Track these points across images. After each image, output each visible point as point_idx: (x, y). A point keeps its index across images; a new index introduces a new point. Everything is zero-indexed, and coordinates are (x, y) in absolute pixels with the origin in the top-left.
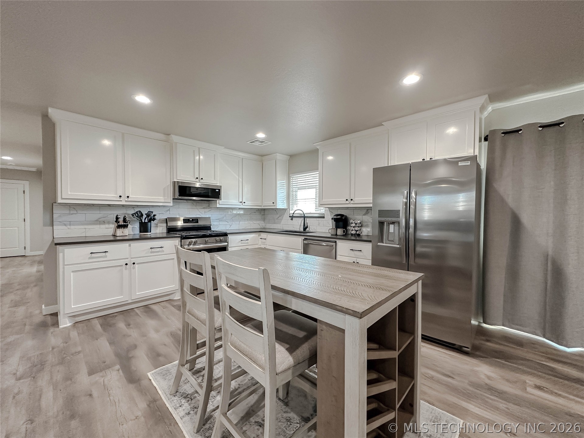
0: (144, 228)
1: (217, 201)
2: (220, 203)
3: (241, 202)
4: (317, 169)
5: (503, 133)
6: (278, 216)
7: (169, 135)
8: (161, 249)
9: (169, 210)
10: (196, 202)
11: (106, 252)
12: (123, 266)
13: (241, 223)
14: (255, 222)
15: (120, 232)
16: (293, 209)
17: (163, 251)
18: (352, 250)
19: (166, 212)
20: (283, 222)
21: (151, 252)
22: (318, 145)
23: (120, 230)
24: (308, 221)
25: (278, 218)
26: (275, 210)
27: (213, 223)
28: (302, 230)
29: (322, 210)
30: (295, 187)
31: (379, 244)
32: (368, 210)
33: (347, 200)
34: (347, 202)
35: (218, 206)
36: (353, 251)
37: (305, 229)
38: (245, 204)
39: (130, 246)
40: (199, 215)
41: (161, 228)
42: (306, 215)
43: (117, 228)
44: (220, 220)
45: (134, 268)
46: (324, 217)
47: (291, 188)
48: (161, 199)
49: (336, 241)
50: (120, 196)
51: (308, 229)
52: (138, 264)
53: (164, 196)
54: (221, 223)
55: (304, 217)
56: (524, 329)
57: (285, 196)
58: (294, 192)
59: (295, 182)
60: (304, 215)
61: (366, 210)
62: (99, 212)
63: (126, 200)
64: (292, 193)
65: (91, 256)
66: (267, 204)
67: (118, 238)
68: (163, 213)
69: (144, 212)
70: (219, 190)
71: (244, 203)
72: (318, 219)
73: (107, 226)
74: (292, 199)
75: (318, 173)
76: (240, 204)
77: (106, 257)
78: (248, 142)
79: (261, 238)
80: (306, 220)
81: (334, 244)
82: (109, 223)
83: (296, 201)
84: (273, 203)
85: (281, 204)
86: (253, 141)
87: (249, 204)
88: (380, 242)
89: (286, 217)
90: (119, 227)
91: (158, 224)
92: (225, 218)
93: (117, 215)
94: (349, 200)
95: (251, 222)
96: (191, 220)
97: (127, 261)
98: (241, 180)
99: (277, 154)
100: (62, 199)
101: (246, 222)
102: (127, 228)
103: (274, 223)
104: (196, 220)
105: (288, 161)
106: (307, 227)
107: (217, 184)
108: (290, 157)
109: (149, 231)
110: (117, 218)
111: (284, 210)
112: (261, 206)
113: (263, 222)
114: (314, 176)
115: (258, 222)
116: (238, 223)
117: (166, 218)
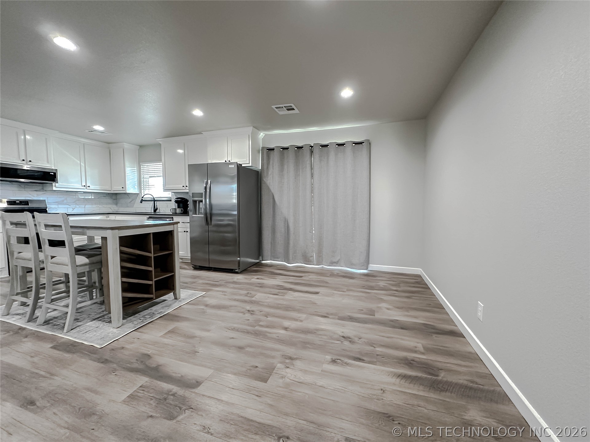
1: (53, 184)
2: (56, 186)
3: (84, 186)
4: (160, 160)
5: (267, 149)
6: (130, 200)
10: (23, 184)
13: (87, 206)
14: (105, 206)
16: (144, 194)
18: (184, 222)
20: (135, 205)
22: (160, 141)
24: (157, 204)
25: (131, 201)
26: (128, 195)
27: (49, 206)
28: (153, 211)
29: (168, 195)
30: (145, 174)
31: (193, 215)
33: (183, 186)
34: (184, 188)
35: (54, 189)
37: (155, 210)
38: (90, 188)
40: (29, 197)
44: (58, 203)
46: (170, 200)
47: (142, 175)
49: (173, 217)
51: (158, 211)
54: (60, 206)
55: (154, 201)
56: (278, 260)
57: (136, 182)
58: (145, 178)
59: (145, 170)
60: (154, 199)
66: (117, 189)
70: (55, 173)
71: (89, 186)
72: (166, 202)
74: (144, 185)
75: (161, 163)
76: (83, 187)
78: (87, 131)
80: (156, 203)
83: (148, 186)
84: (123, 188)
85: (131, 189)
86: (90, 130)
87: (94, 188)
92: (65, 201)
94: (185, 186)
95: (100, 206)
96: (18, 202)
98: (83, 164)
99: (124, 143)
101: (94, 206)
103: (128, 207)
104: (25, 203)
105: (137, 151)
106: (157, 209)
107: (52, 167)
108: (139, 147)
111: (136, 194)
112: (111, 190)
113: (115, 206)
114: (159, 166)
115: (110, 206)
116: (83, 206)
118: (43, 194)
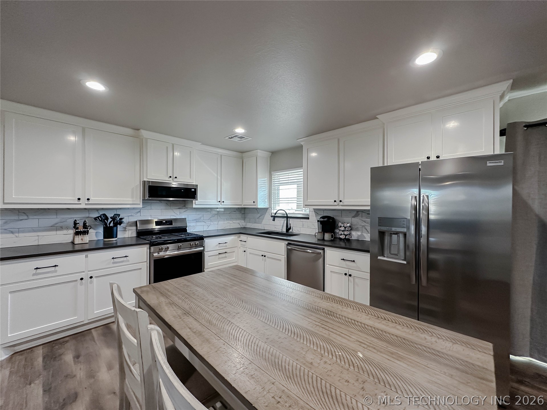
0: (109, 233)
1: (193, 201)
2: (196, 204)
3: (219, 202)
4: (301, 166)
5: (525, 126)
6: (259, 215)
7: (138, 130)
8: (125, 258)
9: (140, 212)
10: (170, 202)
11: (56, 266)
12: (78, 281)
13: (220, 223)
14: (234, 221)
15: (79, 240)
16: (275, 209)
17: (128, 261)
18: (343, 259)
19: (136, 214)
20: (264, 222)
21: (114, 263)
22: (302, 142)
23: (78, 237)
24: (291, 221)
25: (259, 217)
26: (256, 209)
27: (189, 224)
28: (284, 230)
29: (306, 211)
30: (277, 185)
31: (379, 258)
32: (358, 212)
33: (335, 201)
34: (336, 204)
35: (194, 206)
36: (345, 261)
37: (288, 229)
38: (224, 203)
40: (173, 216)
41: (130, 232)
42: (288, 215)
43: (76, 235)
44: (197, 221)
45: (91, 283)
46: (308, 218)
47: (273, 186)
48: (129, 200)
49: (324, 248)
50: (79, 199)
51: (291, 230)
52: (96, 277)
53: (132, 198)
54: (198, 224)
55: (287, 217)
57: (267, 195)
58: (276, 190)
59: (277, 180)
61: (355, 213)
62: (55, 217)
63: (87, 203)
64: (274, 191)
65: (36, 272)
66: (248, 203)
67: (77, 248)
68: (132, 215)
69: (110, 215)
70: (195, 189)
71: (223, 202)
72: (302, 220)
73: (65, 232)
74: (274, 198)
75: (302, 170)
77: (56, 271)
78: (227, 138)
79: (241, 241)
80: (289, 221)
81: (321, 251)
82: (67, 228)
83: (278, 200)
84: (254, 202)
85: (261, 205)
86: (231, 136)
87: (228, 203)
88: (380, 256)
89: (268, 217)
90: (77, 233)
91: (127, 228)
92: (202, 218)
93: (76, 220)
94: (338, 201)
95: (231, 222)
96: (165, 222)
97: (82, 275)
98: (219, 178)
99: (258, 150)
100: (4, 203)
101: (226, 222)
102: (87, 234)
103: (255, 223)
104: (169, 222)
105: (269, 158)
106: (290, 228)
107: (193, 183)
108: (271, 153)
109: (115, 237)
110: (75, 223)
111: (266, 209)
112: (241, 205)
113: (243, 221)
114: (298, 175)
115: (238, 221)
116: (216, 223)
117: (136, 220)
118: (185, 211)
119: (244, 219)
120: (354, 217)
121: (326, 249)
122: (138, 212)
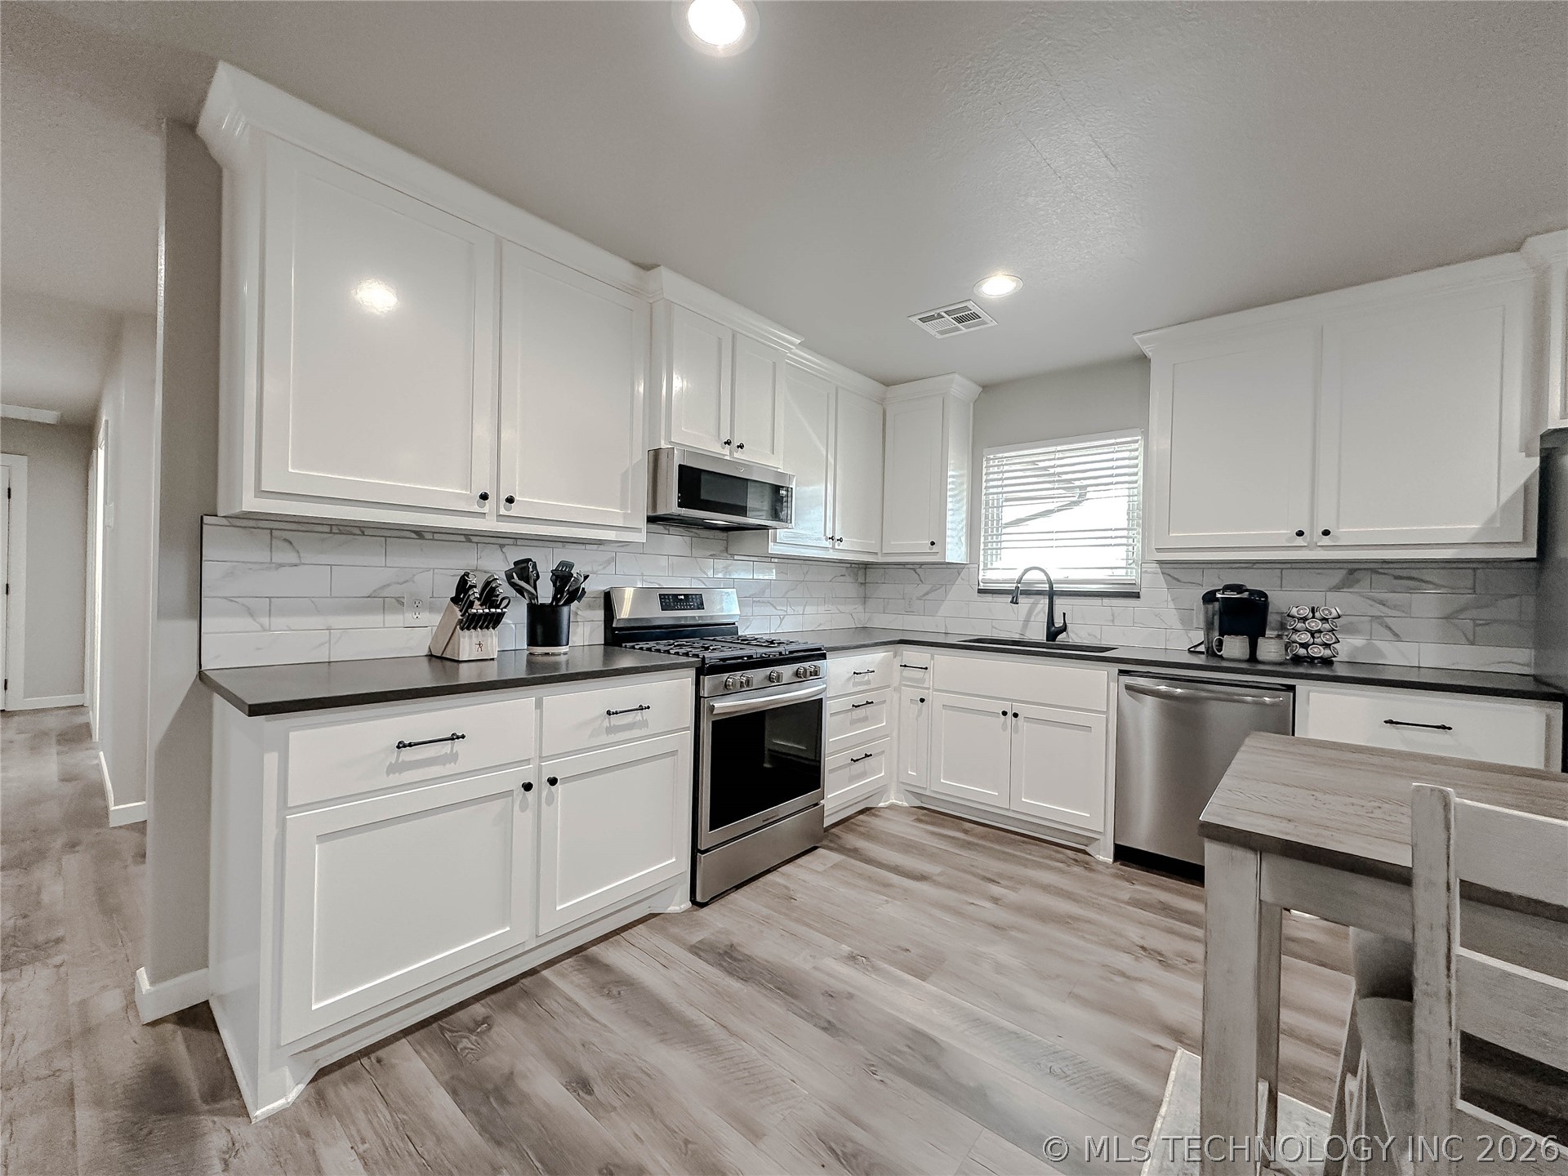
0: (546, 626)
1: (770, 531)
2: (779, 540)
3: (830, 539)
4: (1139, 426)
7: (647, 268)
8: (638, 715)
9: (614, 559)
11: (454, 737)
12: (515, 793)
13: (809, 609)
14: (841, 608)
15: (470, 645)
16: (989, 566)
17: (647, 724)
18: (1391, 722)
19: (604, 568)
21: (610, 730)
22: (1146, 341)
23: (471, 637)
24: (1068, 606)
25: (927, 594)
26: (914, 569)
28: (1040, 635)
29: (1130, 572)
30: (995, 490)
32: (1352, 572)
33: (1300, 534)
35: (773, 549)
36: (1397, 729)
38: (841, 545)
39: (539, 704)
40: (698, 578)
42: (1056, 587)
43: (462, 629)
44: (754, 600)
45: (551, 800)
46: (1137, 596)
47: (984, 494)
48: (614, 514)
49: (1294, 686)
50: (483, 497)
51: (1065, 635)
52: (567, 780)
53: (623, 506)
54: (758, 610)
55: (1052, 594)
57: (964, 523)
58: (995, 508)
59: (996, 476)
60: (1051, 587)
61: (1344, 572)
62: (380, 560)
63: (503, 511)
64: (987, 511)
65: (398, 758)
66: (906, 545)
67: (466, 675)
68: (594, 570)
69: (546, 563)
70: (787, 490)
71: (840, 540)
73: (410, 617)
74: (986, 531)
76: (828, 544)
77: (453, 757)
78: (915, 319)
79: (905, 666)
81: (1283, 697)
82: (417, 605)
84: (933, 543)
85: (955, 552)
87: (850, 546)
89: (960, 591)
90: (472, 622)
91: (579, 612)
93: (467, 574)
94: (1313, 533)
96: (683, 597)
97: (528, 773)
99: (956, 376)
100: (260, 493)
101: (821, 609)
102: (494, 628)
103: (909, 612)
104: (690, 600)
105: (972, 405)
106: (1064, 629)
108: (981, 389)
109: (563, 642)
110: (463, 586)
111: (957, 568)
112: (876, 553)
113: (860, 608)
116: (800, 609)
117: (605, 588)
118: (725, 567)
119: (865, 599)
120: (1337, 588)
121: (1302, 687)
122: (608, 562)
